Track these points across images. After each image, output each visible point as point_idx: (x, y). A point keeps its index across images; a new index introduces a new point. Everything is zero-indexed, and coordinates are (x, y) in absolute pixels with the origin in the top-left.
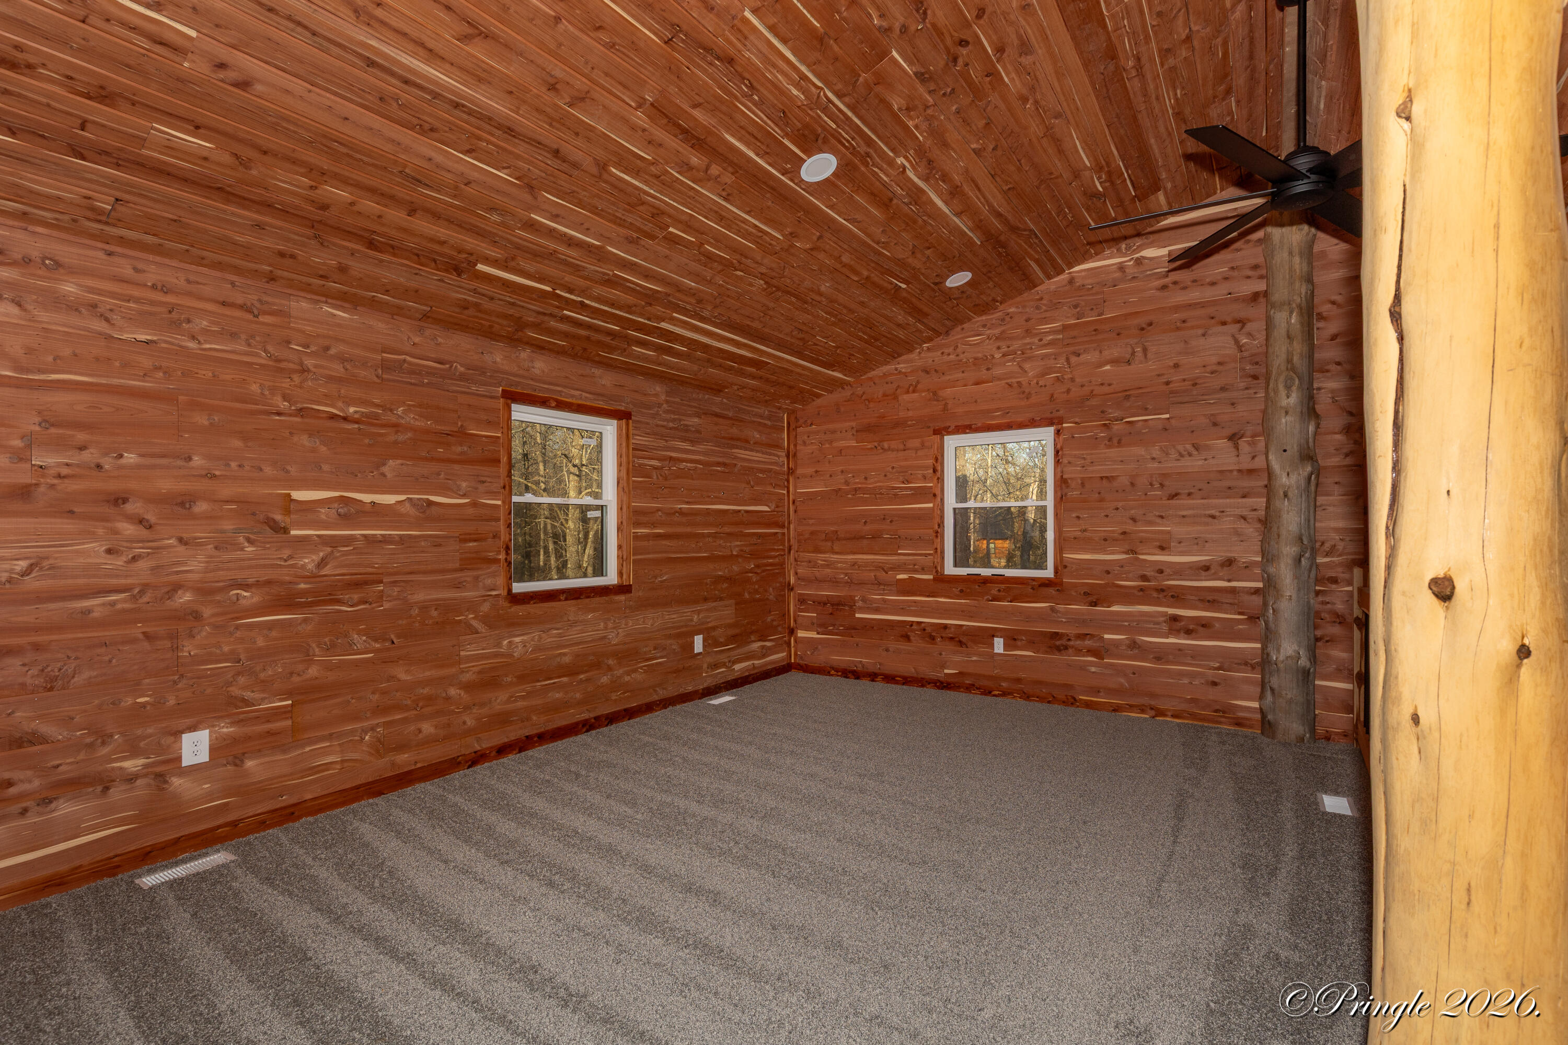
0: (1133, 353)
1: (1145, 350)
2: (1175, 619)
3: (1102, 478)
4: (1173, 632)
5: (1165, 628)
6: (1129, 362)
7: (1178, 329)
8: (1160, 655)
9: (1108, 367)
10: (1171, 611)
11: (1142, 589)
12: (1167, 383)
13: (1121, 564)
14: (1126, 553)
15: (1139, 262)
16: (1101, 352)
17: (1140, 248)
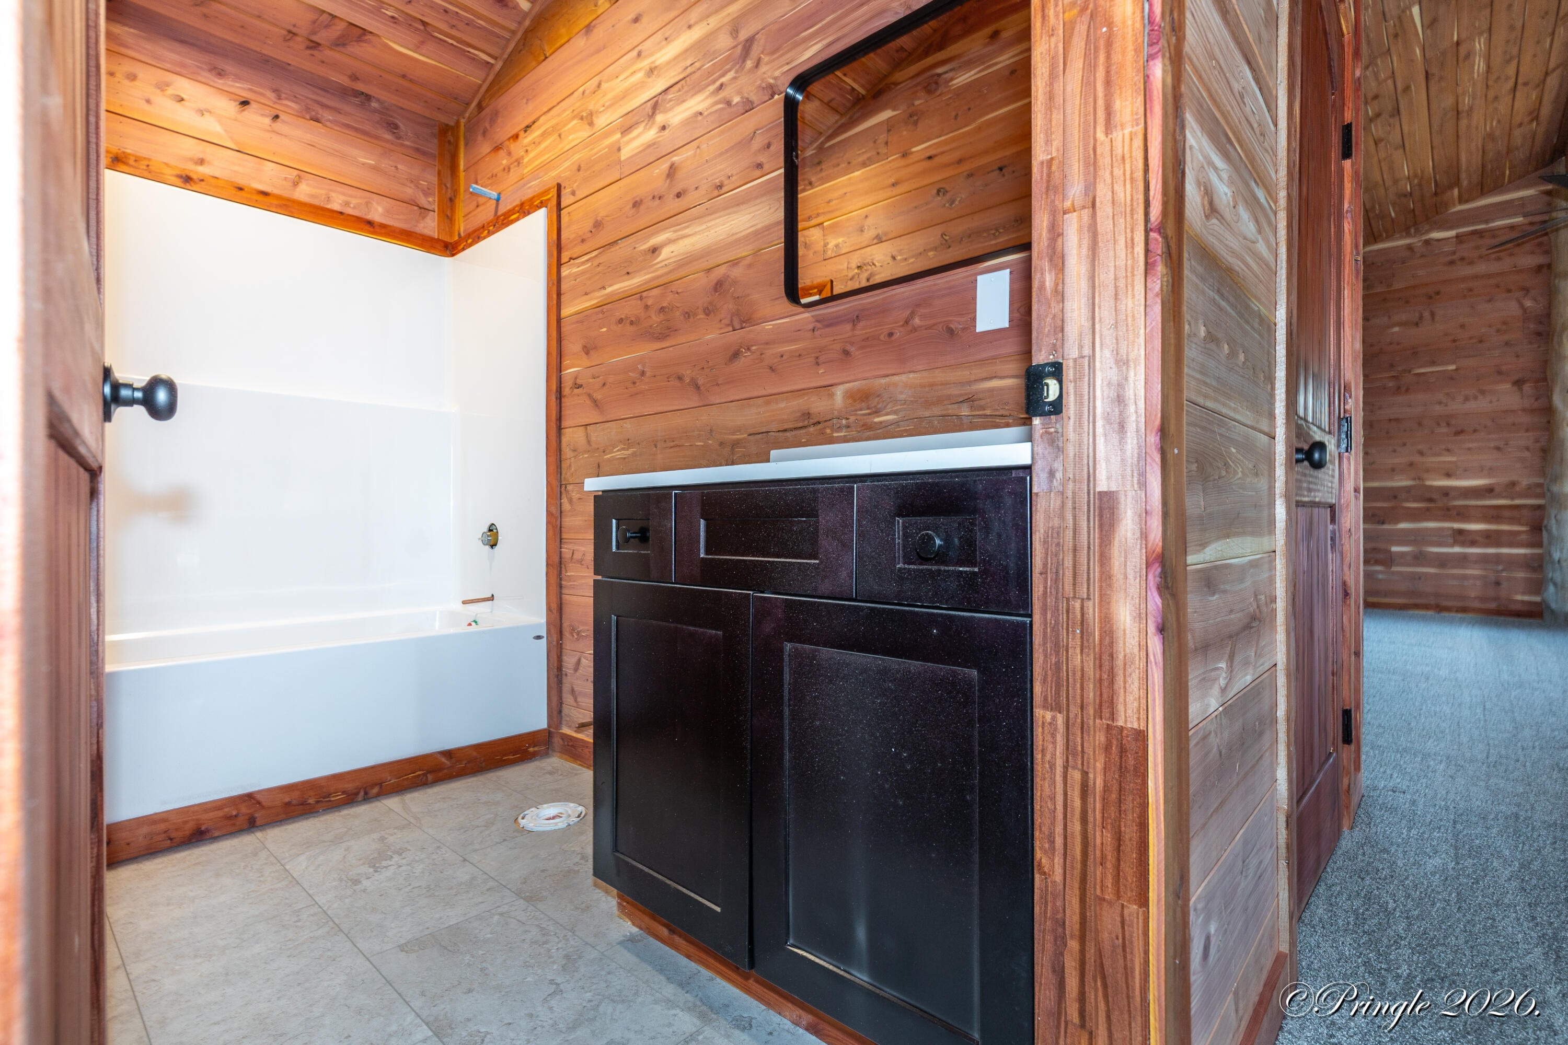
0: (1421, 317)
1: (1433, 315)
2: (1460, 532)
3: (1390, 420)
4: (1456, 543)
5: (1451, 540)
6: (1417, 324)
7: (1465, 297)
8: (1443, 561)
9: (1396, 329)
10: (1457, 526)
11: (1428, 509)
12: (1454, 341)
13: (1408, 489)
14: (1414, 479)
15: (1427, 242)
16: (1389, 317)
17: (1428, 232)
